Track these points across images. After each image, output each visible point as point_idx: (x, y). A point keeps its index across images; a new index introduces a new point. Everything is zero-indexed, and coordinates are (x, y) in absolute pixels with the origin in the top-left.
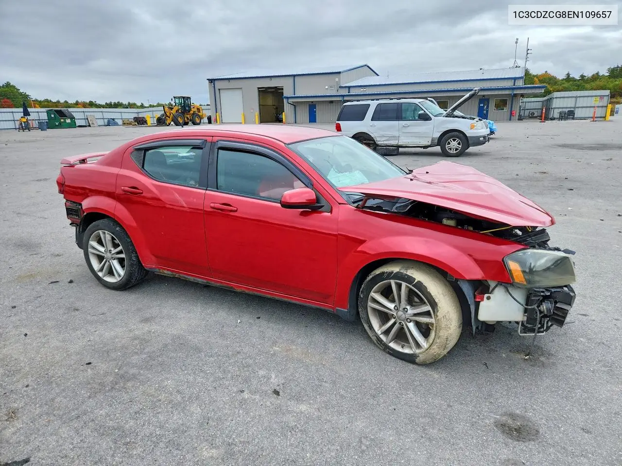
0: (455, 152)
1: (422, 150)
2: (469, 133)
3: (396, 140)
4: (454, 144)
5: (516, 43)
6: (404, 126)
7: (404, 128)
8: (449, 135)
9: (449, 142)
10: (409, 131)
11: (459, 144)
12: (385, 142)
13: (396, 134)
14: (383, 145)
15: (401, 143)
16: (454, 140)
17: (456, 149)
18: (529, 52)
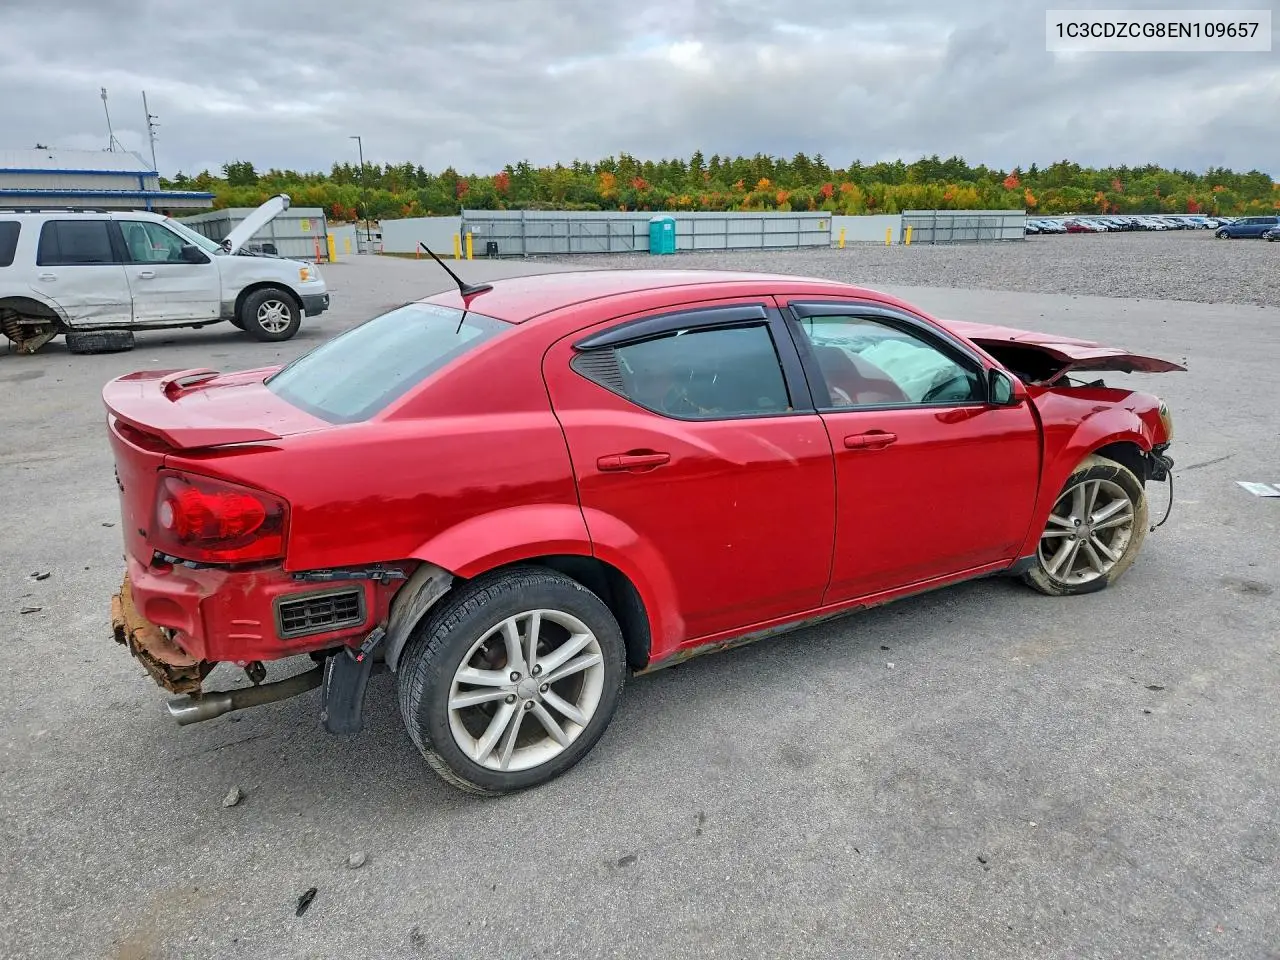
0: (279, 331)
1: (190, 330)
2: (302, 289)
3: (125, 311)
4: (273, 313)
5: (104, 97)
6: (141, 278)
7: (142, 282)
8: (258, 293)
9: (262, 310)
10: (159, 289)
11: (284, 312)
12: (93, 320)
13: (123, 296)
14: (87, 327)
15: (140, 320)
16: (273, 305)
17: (282, 324)
18: (152, 120)
